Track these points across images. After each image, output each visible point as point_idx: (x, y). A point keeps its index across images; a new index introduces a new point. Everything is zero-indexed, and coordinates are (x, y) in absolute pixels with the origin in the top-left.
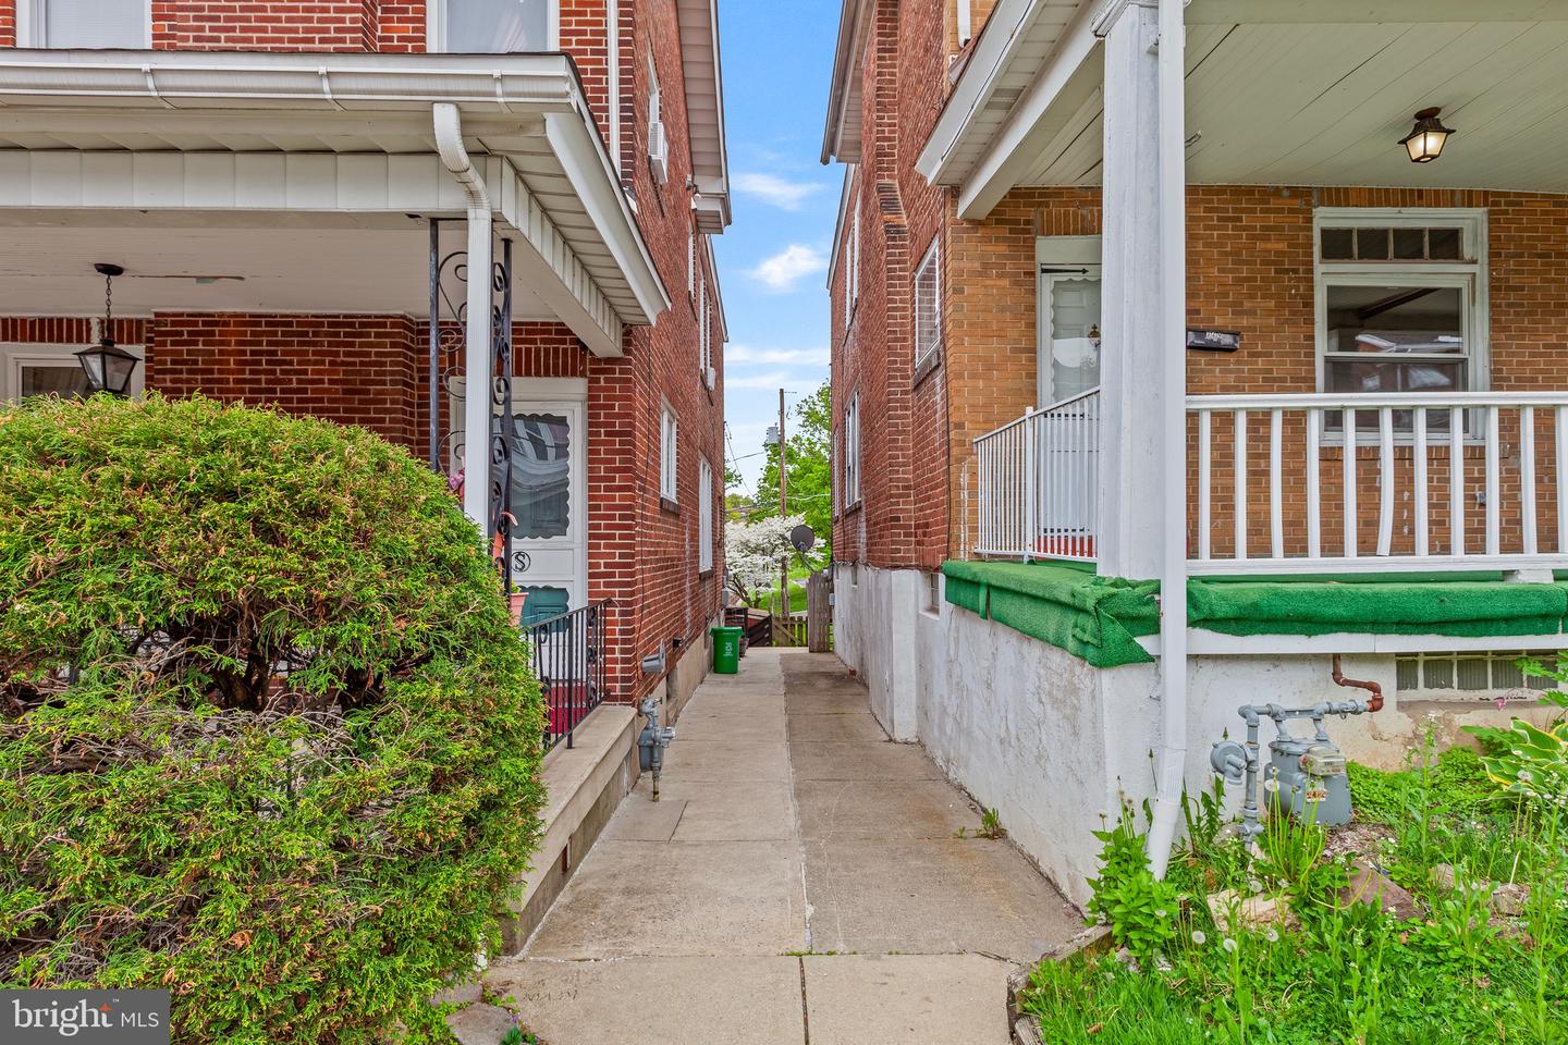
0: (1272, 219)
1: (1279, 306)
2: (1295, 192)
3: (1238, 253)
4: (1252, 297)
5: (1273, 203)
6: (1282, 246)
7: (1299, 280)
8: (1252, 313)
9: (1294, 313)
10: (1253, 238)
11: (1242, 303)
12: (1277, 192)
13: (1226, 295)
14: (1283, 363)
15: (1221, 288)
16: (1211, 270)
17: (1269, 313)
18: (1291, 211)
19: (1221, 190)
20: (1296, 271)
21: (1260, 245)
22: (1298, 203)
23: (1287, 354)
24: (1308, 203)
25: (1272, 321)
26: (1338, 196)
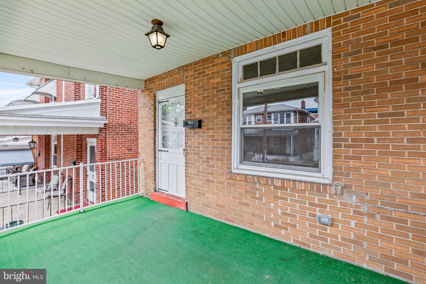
0: (215, 69)
1: (218, 107)
2: (224, 54)
3: (203, 87)
4: (208, 104)
5: (216, 61)
6: (219, 80)
7: (225, 94)
8: (208, 111)
9: (223, 109)
10: (208, 79)
11: (205, 107)
12: (217, 56)
13: (199, 105)
14: (218, 132)
15: (199, 102)
16: (195, 95)
17: (214, 110)
18: (223, 63)
19: (199, 62)
20: (224, 90)
21: (211, 81)
22: (225, 59)
23: (220, 129)
24: (229, 57)
25: (215, 114)
26: (242, 50)
